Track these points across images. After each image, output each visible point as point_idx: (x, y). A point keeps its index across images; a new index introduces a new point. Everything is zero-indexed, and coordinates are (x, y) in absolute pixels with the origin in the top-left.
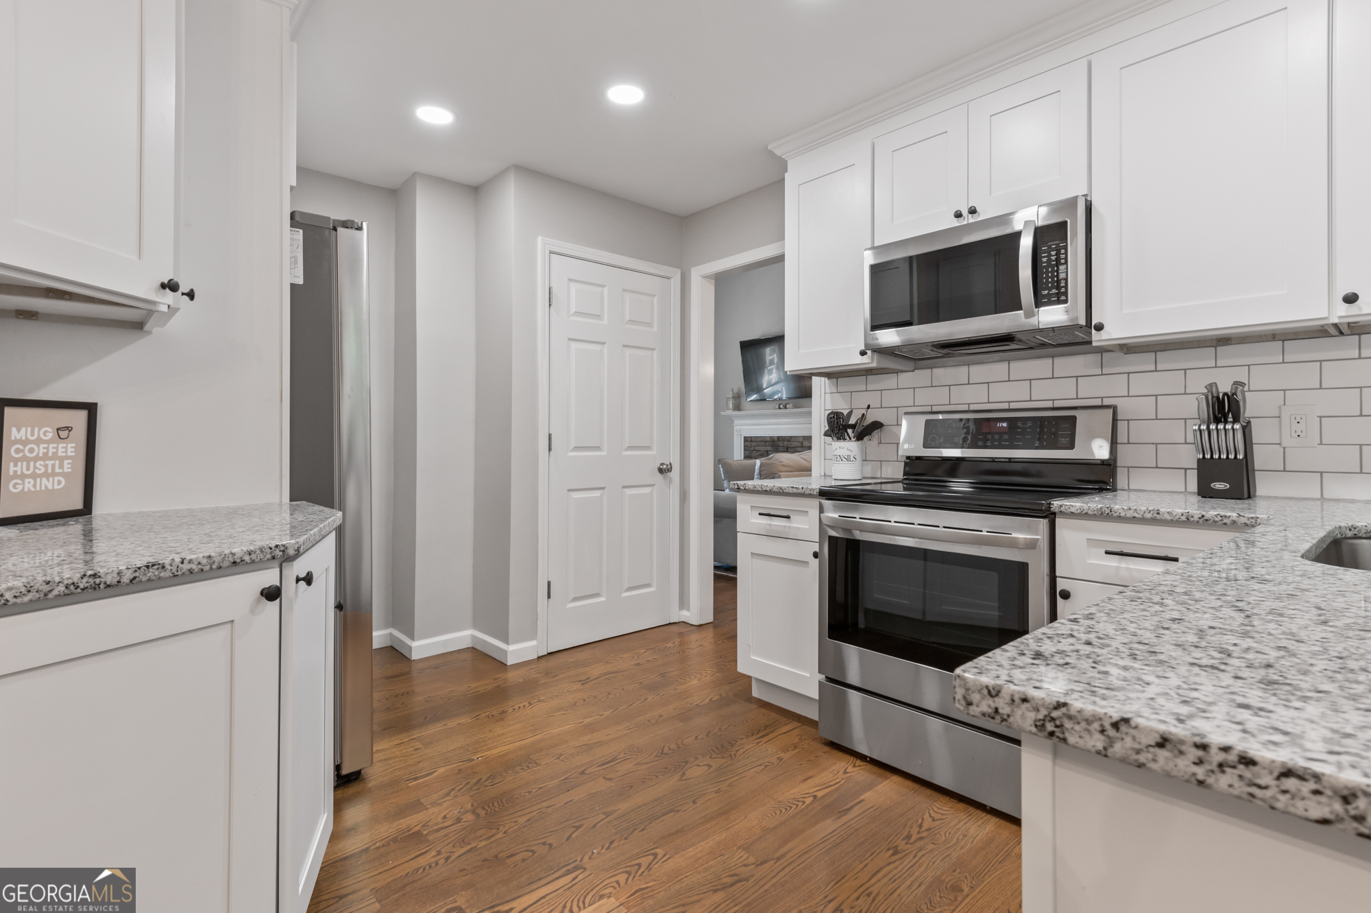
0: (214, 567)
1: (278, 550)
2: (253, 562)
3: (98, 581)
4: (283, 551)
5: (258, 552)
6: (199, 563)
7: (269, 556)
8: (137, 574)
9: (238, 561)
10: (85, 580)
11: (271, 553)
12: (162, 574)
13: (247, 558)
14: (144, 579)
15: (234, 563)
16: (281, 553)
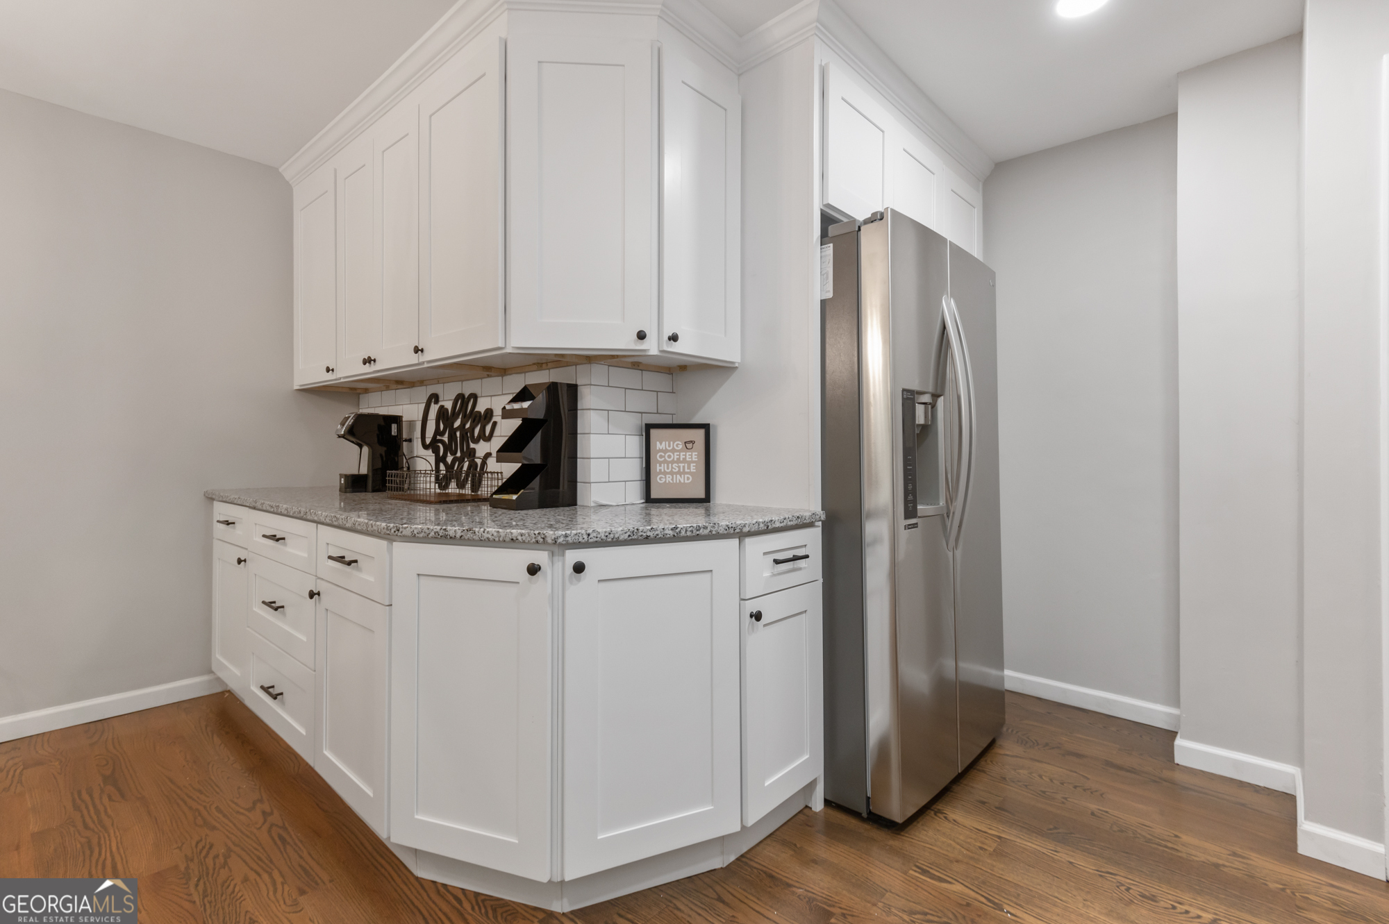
0: (501, 539)
1: (540, 537)
2: (524, 542)
3: (447, 533)
4: (543, 538)
5: (527, 535)
6: (493, 535)
7: (534, 540)
8: (463, 534)
9: (515, 539)
10: (442, 531)
11: (535, 538)
12: (474, 537)
13: (520, 538)
14: (466, 538)
15: (512, 539)
16: (542, 540)
